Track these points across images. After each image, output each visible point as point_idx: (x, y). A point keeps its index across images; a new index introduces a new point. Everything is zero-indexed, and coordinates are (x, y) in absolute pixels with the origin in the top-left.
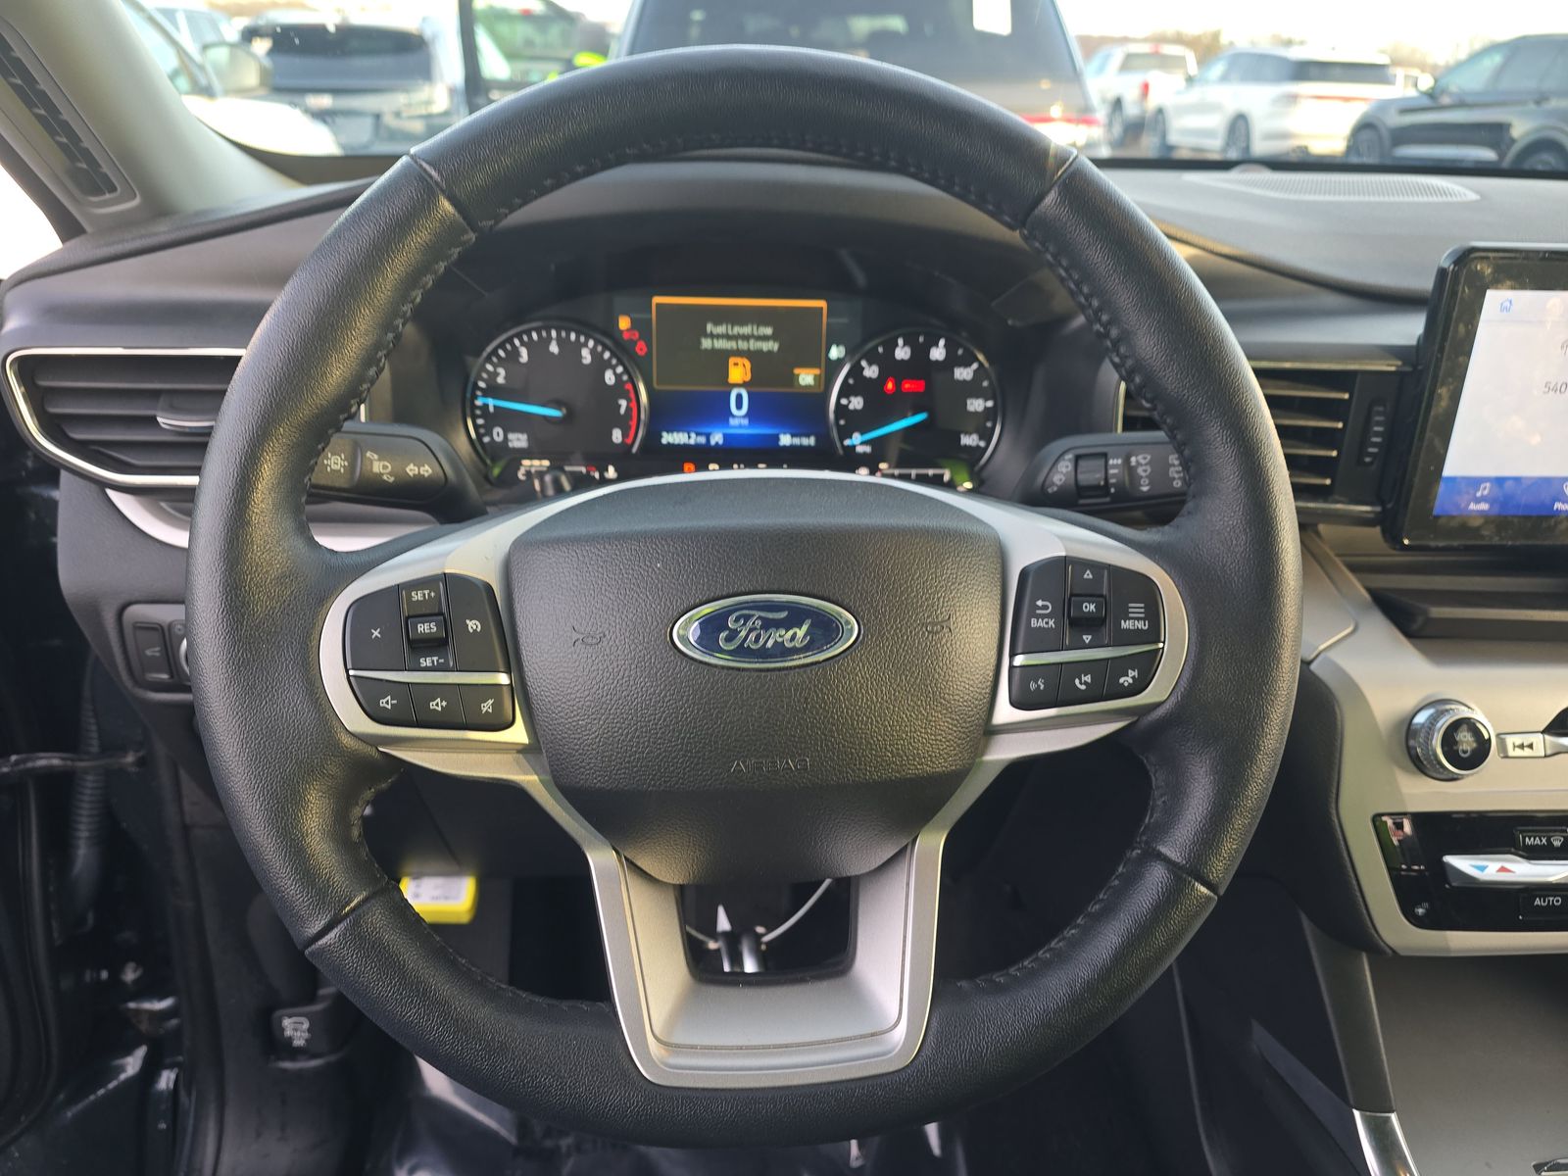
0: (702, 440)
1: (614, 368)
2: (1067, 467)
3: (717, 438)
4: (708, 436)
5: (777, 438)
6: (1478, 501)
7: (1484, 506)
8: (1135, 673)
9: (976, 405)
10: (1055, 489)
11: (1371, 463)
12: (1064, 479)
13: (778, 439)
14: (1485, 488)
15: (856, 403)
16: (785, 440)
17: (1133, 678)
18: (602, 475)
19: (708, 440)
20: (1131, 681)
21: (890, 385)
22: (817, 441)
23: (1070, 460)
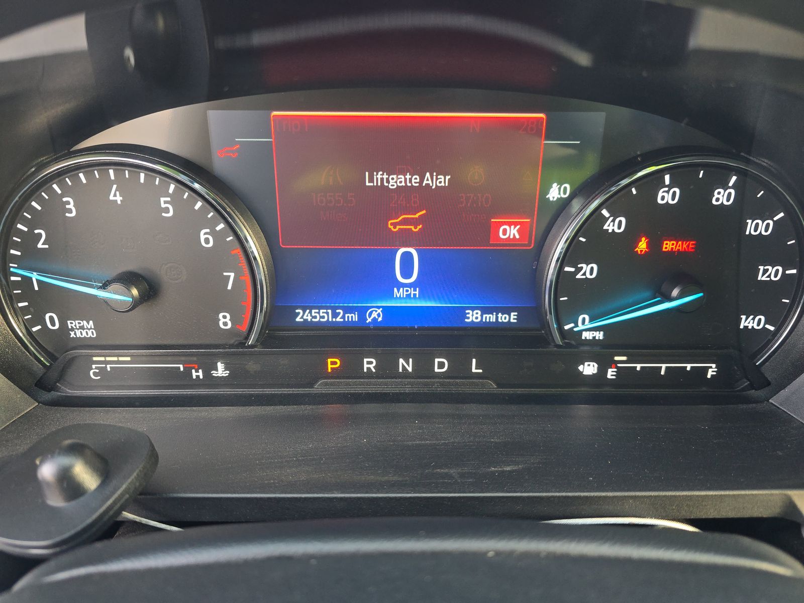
0: (354, 317)
1: (212, 225)
3: (375, 315)
4: (362, 312)
5: (461, 313)
9: (770, 273)
13: (465, 316)
15: (588, 271)
16: (474, 316)
18: (207, 374)
19: (362, 317)
21: (643, 245)
22: (519, 318)
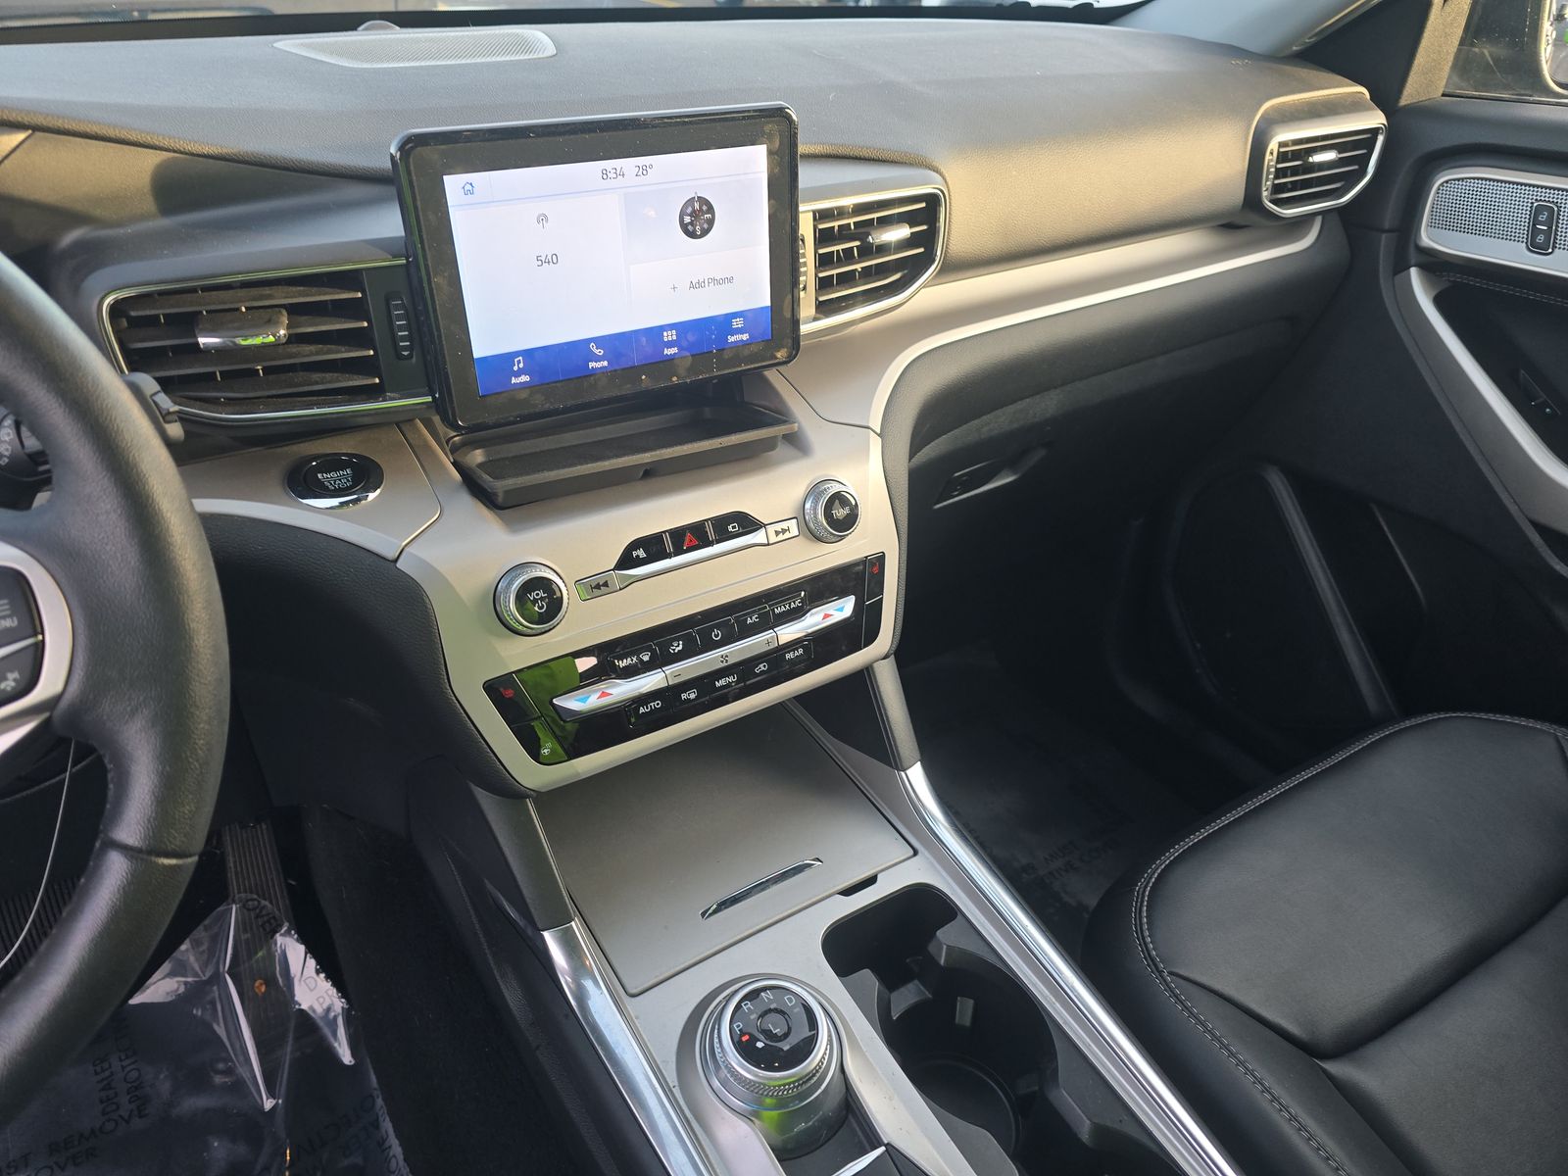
2: (9, 434)
6: (518, 374)
7: (525, 378)
8: (16, 675)
10: (7, 460)
11: (410, 357)
12: (10, 448)
14: (519, 362)
17: (15, 680)
20: (13, 684)
23: (9, 427)
